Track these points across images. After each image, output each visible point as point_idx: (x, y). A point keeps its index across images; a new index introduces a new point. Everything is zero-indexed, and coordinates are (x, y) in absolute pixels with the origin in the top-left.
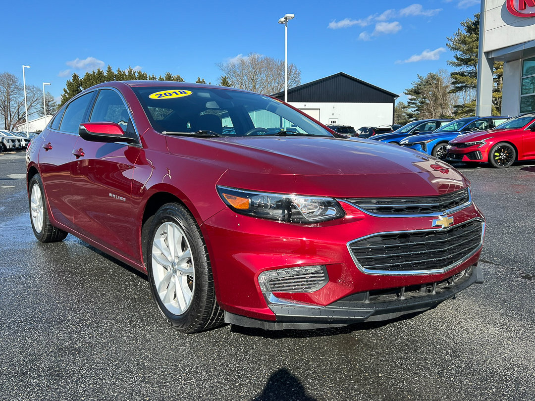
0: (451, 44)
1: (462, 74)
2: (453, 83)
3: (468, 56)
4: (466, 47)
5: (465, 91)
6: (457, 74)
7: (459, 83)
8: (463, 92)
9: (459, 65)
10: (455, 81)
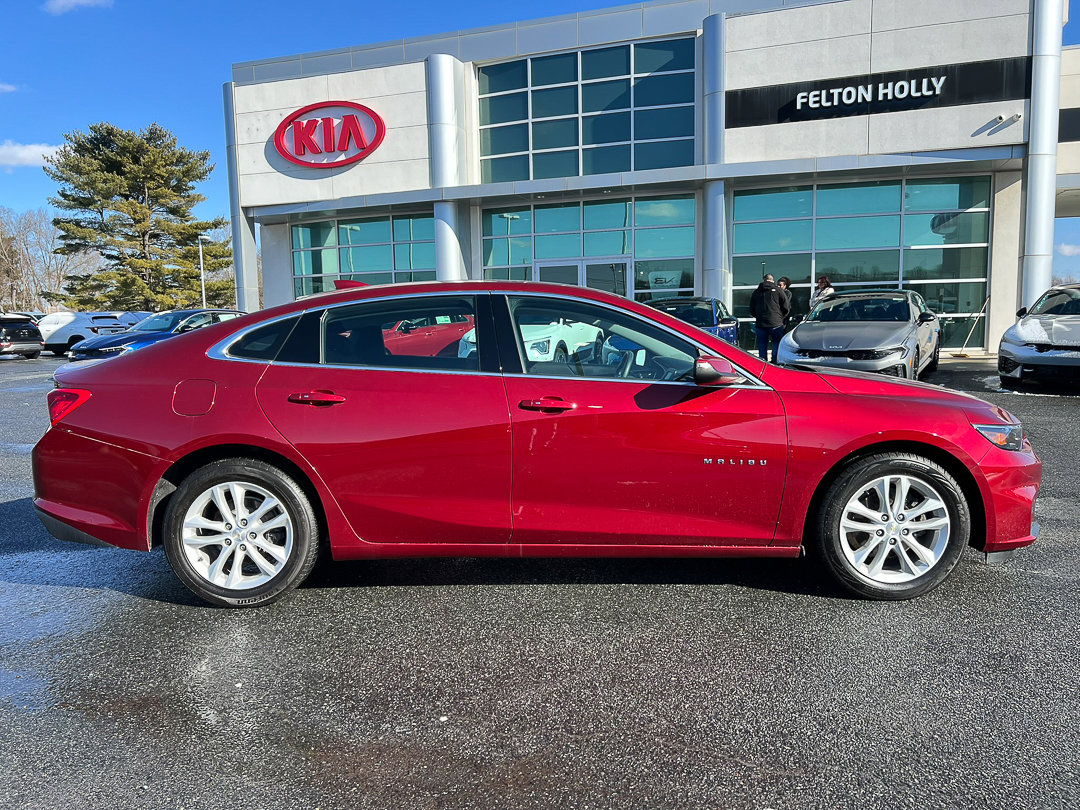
0: (53, 169)
1: (77, 223)
2: (62, 237)
3: (85, 194)
4: (83, 179)
5: (85, 253)
6: (69, 222)
7: (72, 239)
8: (81, 254)
9: (71, 207)
10: (63, 233)
